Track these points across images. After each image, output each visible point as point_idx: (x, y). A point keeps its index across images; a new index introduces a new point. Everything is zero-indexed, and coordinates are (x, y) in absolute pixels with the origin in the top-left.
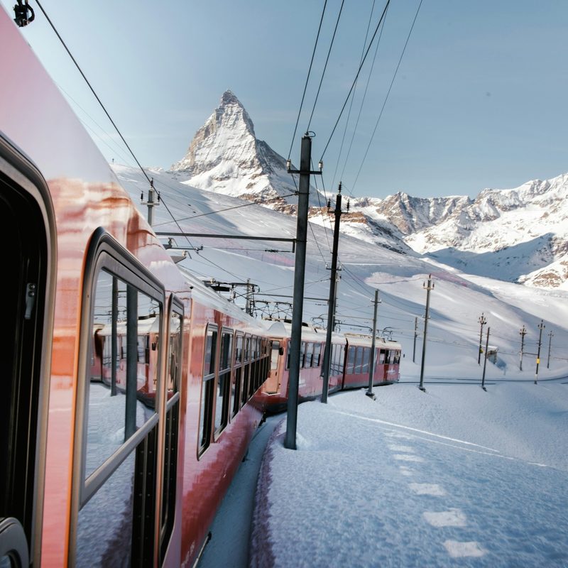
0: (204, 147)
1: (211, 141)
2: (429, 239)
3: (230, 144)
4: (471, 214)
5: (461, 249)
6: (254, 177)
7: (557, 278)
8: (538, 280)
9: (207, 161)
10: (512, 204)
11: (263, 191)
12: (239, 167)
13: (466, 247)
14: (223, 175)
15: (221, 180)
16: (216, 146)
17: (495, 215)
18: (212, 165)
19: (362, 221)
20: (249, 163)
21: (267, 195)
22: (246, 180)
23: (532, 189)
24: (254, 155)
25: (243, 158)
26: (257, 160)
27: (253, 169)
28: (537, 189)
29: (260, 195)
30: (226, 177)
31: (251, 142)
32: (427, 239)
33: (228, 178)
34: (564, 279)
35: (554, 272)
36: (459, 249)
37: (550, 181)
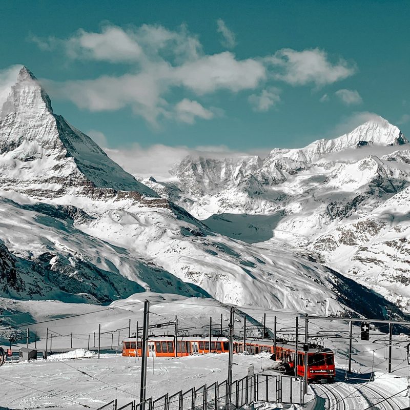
0: (4, 126)
1: (11, 121)
2: (222, 204)
3: (31, 123)
4: (260, 179)
5: (252, 213)
6: (59, 158)
7: (334, 242)
8: (319, 244)
9: (10, 141)
10: (299, 167)
11: (71, 175)
12: (43, 147)
13: (257, 210)
14: (28, 156)
15: (26, 160)
16: (17, 125)
17: (283, 178)
18: (13, 145)
19: (167, 206)
20: (53, 144)
21: (75, 178)
22: (52, 162)
23: (318, 149)
24: (57, 136)
25: (46, 138)
26: (60, 141)
27: (57, 150)
28: (324, 149)
29: (69, 178)
30: (31, 158)
31: (52, 123)
32: (220, 203)
33: (33, 158)
34: (339, 244)
35: (331, 238)
36: (250, 213)
37: (336, 140)
